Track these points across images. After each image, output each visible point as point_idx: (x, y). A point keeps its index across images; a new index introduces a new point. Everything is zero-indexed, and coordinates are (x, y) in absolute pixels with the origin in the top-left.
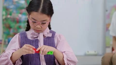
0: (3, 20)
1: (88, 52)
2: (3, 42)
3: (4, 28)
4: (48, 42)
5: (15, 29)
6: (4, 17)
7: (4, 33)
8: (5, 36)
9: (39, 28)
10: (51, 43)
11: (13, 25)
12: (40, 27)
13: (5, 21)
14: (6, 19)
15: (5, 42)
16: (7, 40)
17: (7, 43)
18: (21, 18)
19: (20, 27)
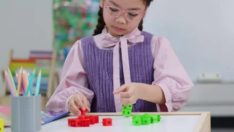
0: (55, 11)
1: (203, 75)
2: (54, 56)
3: (56, 27)
4: (138, 53)
5: (78, 29)
6: (57, 6)
7: (56, 37)
8: (58, 43)
9: (123, 24)
10: (146, 56)
11: (74, 21)
12: (125, 22)
13: (58, 14)
14: (61, 9)
15: (58, 55)
16: (62, 52)
17: (62, 57)
18: (90, 7)
19: (88, 26)
